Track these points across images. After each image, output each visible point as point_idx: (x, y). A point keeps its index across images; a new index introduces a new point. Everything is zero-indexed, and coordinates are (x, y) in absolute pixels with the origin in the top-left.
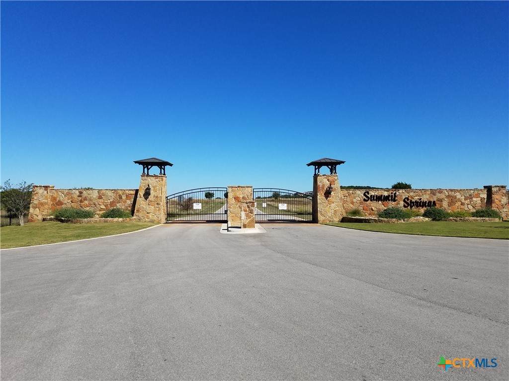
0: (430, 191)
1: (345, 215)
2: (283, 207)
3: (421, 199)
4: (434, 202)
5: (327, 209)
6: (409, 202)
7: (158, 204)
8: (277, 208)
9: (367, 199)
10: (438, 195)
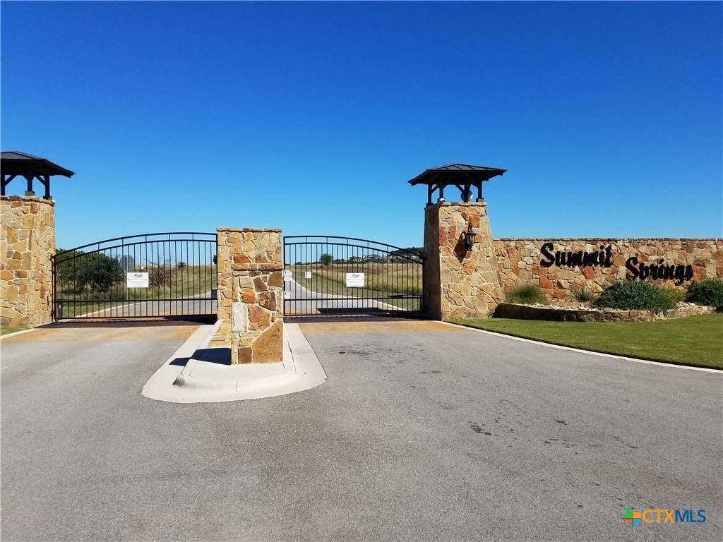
0: (680, 242)
1: (503, 300)
2: (356, 280)
3: (662, 261)
4: (689, 267)
5: (462, 284)
6: (637, 267)
7: (19, 275)
8: (343, 283)
9: (549, 261)
10: (697, 251)
